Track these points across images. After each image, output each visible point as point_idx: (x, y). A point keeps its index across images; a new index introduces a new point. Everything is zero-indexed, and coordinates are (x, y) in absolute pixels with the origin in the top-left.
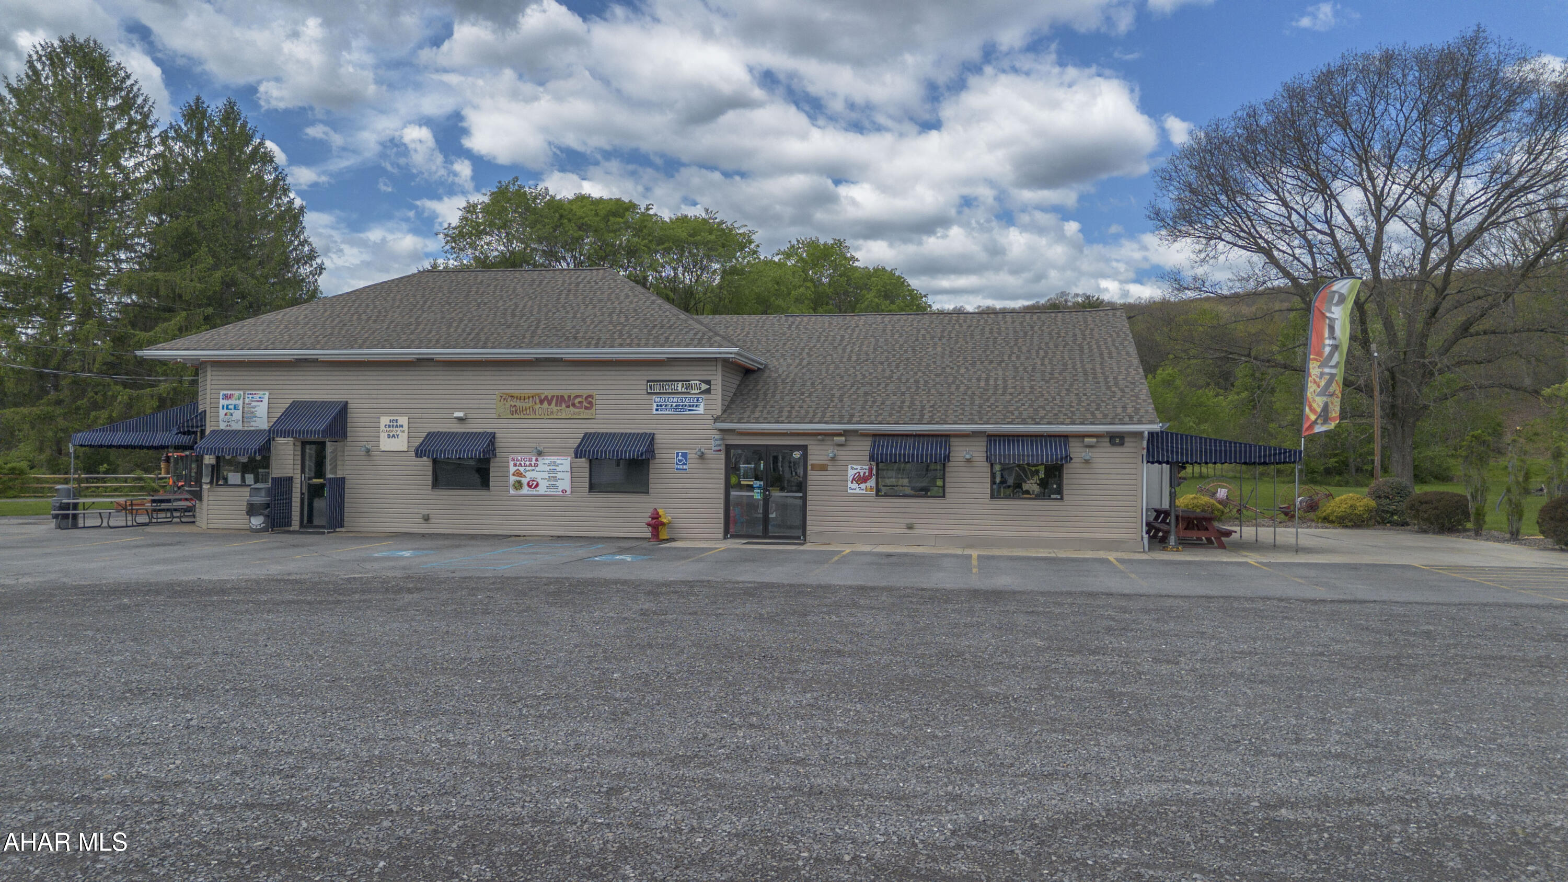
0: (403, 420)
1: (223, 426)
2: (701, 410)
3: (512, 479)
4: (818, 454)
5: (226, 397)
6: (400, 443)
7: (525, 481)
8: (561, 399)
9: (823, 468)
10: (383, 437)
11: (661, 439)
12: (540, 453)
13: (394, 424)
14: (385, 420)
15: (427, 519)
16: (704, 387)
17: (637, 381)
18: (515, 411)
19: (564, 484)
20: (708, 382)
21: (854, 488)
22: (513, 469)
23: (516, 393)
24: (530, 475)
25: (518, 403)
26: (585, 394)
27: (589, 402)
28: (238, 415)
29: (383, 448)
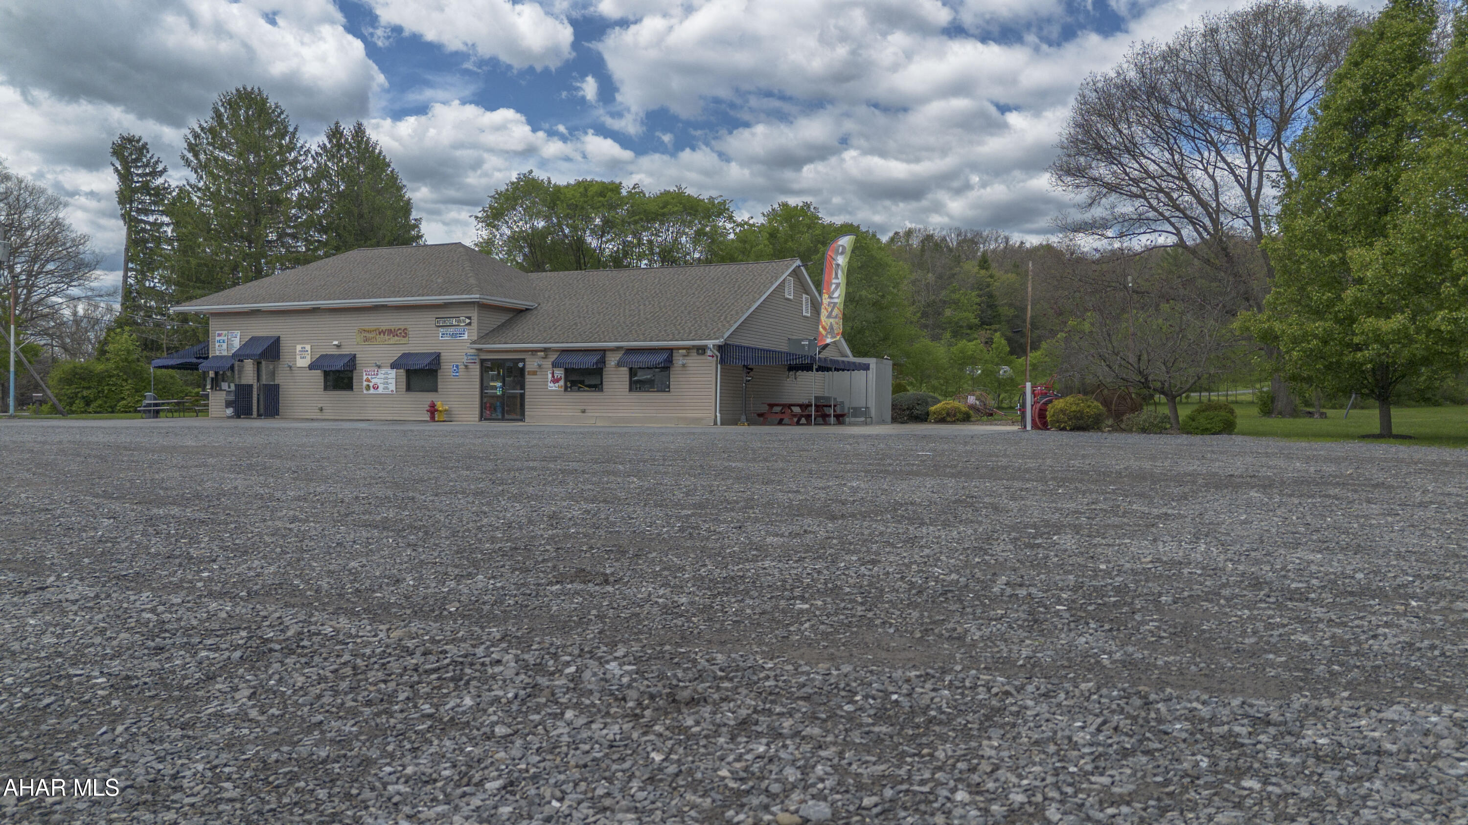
0: (308, 347)
1: (218, 353)
2: (466, 337)
3: (365, 383)
4: (531, 364)
5: (219, 335)
6: (306, 362)
7: (371, 385)
8: (390, 332)
9: (534, 373)
10: (298, 357)
11: (445, 356)
12: (379, 367)
13: (304, 350)
14: (299, 347)
15: (321, 409)
16: (468, 321)
17: (429, 318)
18: (366, 340)
19: (392, 387)
20: (469, 318)
21: (552, 386)
22: (365, 377)
23: (367, 328)
24: (374, 381)
25: (368, 335)
26: (403, 327)
27: (405, 333)
28: (225, 346)
29: (298, 365)
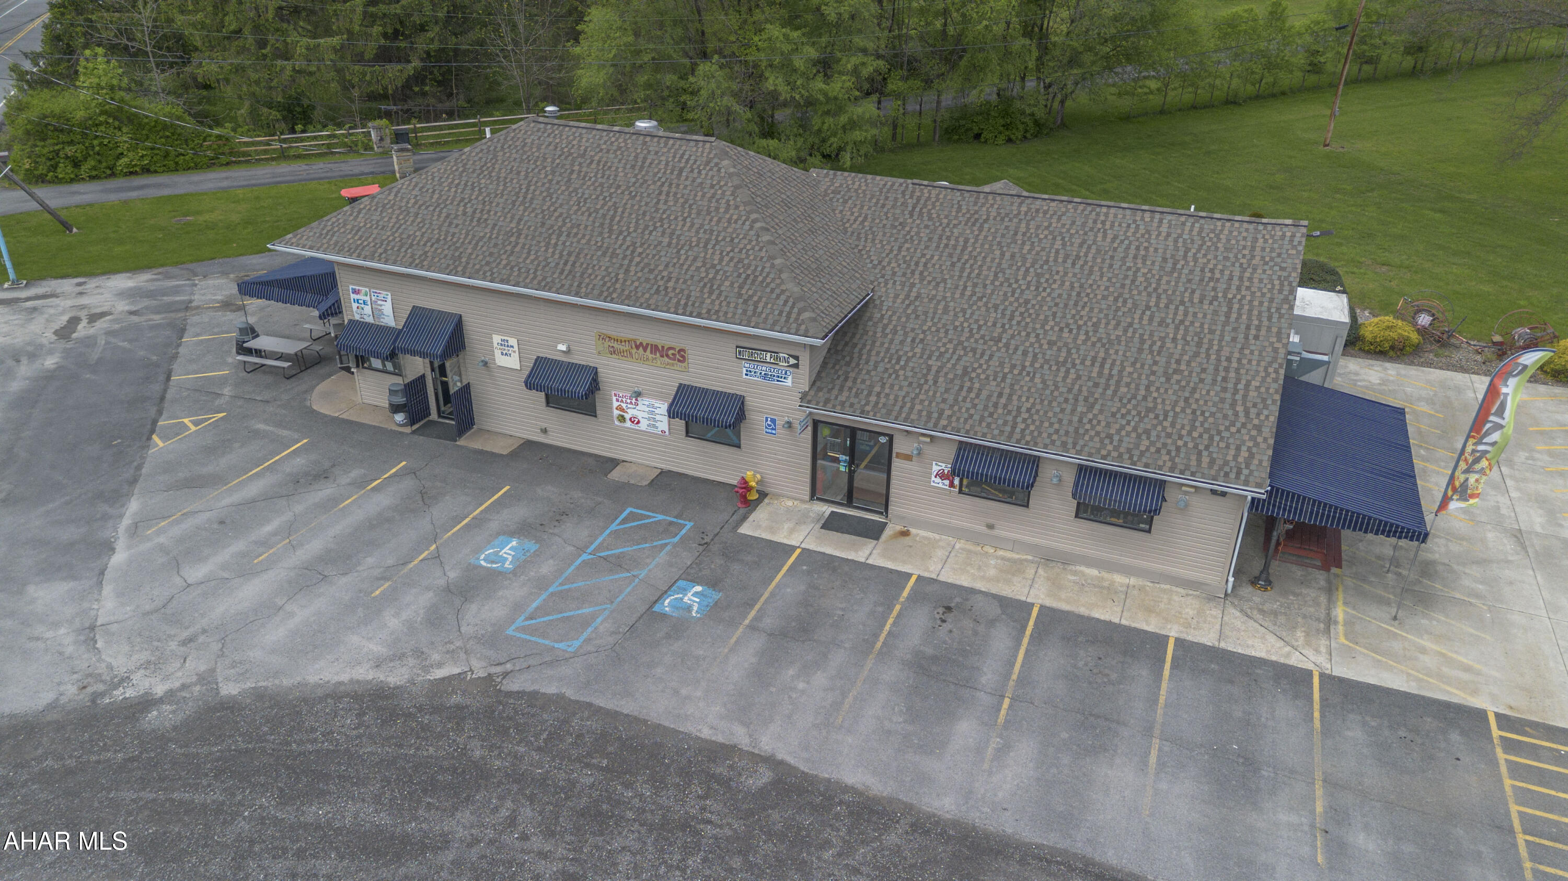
0: (513, 341)
1: (357, 317)
2: (789, 382)
3: (616, 413)
4: (903, 445)
5: (356, 292)
6: (512, 362)
7: (627, 416)
8: (655, 349)
9: (908, 458)
10: (497, 353)
11: (752, 402)
12: (639, 394)
13: (504, 344)
14: (497, 339)
15: (544, 431)
16: (792, 361)
17: (724, 343)
18: (613, 352)
19: (663, 426)
20: (797, 358)
21: (937, 482)
22: (616, 404)
23: (613, 335)
24: (631, 412)
25: (615, 345)
26: (677, 349)
28: (368, 309)
29: (498, 363)
